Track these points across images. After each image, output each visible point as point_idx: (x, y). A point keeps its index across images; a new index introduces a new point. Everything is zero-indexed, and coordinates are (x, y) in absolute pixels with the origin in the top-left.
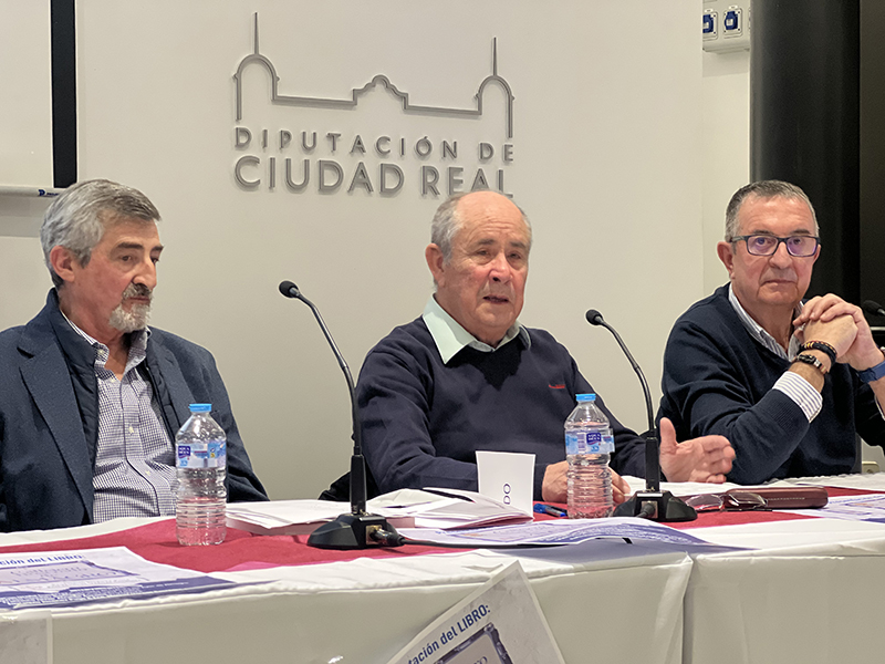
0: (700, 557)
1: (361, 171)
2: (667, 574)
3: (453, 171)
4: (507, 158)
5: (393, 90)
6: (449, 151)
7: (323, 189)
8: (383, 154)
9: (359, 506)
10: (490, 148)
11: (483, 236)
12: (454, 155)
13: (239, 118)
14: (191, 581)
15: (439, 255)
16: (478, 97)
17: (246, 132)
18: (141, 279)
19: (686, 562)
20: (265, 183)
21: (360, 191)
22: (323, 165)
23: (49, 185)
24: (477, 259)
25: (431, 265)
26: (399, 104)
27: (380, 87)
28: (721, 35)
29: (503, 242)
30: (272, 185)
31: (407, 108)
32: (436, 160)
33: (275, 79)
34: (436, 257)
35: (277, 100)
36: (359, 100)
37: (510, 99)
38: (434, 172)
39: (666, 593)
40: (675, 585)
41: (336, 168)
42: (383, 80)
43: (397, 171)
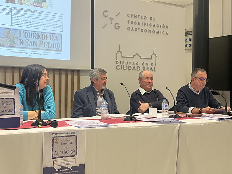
0: (181, 124)
1: (134, 67)
2: (176, 126)
3: (147, 67)
4: (155, 65)
5: (139, 55)
6: (147, 64)
7: (129, 70)
8: (137, 65)
9: (131, 115)
10: (153, 64)
11: (147, 77)
12: (148, 65)
13: (117, 60)
14: (106, 125)
15: (140, 79)
16: (151, 56)
17: (118, 62)
18: (105, 82)
19: (179, 125)
20: (120, 69)
21: (134, 70)
22: (129, 66)
23: (90, 69)
24: (146, 80)
25: (139, 81)
26: (140, 58)
27: (137, 55)
28: (188, 47)
29: (150, 77)
30: (121, 69)
31: (141, 58)
32: (145, 66)
33: (122, 54)
34: (140, 80)
35: (122, 57)
36: (134, 57)
37: (156, 57)
38: (145, 67)
39: (176, 129)
40: (177, 128)
41: (130, 67)
42: (138, 54)
43: (139, 67)
